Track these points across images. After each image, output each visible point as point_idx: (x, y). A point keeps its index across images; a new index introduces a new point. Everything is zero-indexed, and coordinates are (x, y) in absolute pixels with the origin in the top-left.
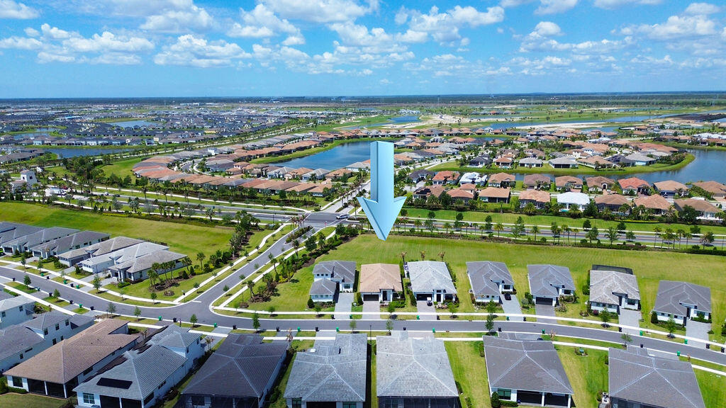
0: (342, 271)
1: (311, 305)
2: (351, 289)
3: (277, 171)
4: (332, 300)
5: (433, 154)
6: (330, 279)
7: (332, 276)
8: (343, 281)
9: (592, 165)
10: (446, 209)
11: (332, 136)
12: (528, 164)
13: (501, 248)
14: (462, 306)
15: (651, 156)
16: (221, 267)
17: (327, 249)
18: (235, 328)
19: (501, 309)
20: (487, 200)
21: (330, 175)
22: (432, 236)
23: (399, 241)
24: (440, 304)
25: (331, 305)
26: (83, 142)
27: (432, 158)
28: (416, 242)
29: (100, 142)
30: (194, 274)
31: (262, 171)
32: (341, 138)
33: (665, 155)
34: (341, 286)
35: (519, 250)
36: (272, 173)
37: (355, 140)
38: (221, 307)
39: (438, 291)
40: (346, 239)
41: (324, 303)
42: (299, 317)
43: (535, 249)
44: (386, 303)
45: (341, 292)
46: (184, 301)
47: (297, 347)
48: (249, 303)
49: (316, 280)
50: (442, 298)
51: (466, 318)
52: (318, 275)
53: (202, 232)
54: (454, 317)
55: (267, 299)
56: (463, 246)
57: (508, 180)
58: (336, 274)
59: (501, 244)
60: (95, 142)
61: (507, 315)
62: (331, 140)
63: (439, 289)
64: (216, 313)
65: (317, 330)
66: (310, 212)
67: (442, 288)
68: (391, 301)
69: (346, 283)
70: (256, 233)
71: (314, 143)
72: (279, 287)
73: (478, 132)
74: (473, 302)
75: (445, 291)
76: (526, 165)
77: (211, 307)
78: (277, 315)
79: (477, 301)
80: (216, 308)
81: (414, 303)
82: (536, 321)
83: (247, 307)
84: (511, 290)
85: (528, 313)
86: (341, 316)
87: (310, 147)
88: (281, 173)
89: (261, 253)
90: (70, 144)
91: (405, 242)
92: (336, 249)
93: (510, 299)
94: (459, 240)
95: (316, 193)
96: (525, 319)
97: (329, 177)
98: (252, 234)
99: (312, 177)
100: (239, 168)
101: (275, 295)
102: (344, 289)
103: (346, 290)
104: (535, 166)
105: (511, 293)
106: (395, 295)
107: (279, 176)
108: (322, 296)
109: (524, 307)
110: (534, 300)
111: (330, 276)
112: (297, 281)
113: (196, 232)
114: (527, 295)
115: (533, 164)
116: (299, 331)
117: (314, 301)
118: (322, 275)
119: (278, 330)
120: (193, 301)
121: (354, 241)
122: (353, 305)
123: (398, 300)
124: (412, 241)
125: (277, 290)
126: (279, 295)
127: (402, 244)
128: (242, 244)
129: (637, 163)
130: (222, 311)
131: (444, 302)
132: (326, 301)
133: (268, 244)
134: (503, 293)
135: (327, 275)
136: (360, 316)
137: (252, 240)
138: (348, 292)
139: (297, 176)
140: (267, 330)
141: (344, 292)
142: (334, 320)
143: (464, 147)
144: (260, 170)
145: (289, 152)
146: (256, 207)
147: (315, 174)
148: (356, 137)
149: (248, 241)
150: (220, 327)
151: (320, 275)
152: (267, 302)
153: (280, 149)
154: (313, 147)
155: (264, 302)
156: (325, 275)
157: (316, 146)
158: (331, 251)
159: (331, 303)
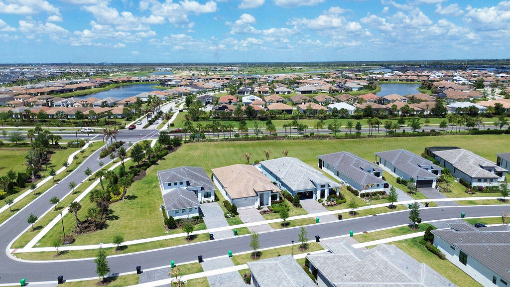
0: (196, 178)
1: (172, 225)
2: (212, 198)
3: (64, 101)
4: (197, 214)
5: (204, 88)
6: (185, 188)
7: (188, 184)
8: (202, 189)
9: (327, 90)
10: (250, 120)
11: (108, 81)
12: (281, 92)
15: (359, 84)
16: (16, 192)
17: (155, 159)
18: (61, 280)
21: (121, 102)
22: (258, 139)
23: (228, 147)
24: (324, 202)
25: (199, 221)
31: (47, 102)
32: (116, 82)
33: (366, 84)
34: (200, 195)
35: (343, 144)
36: (60, 102)
37: (129, 84)
38: (28, 248)
39: (322, 186)
40: (170, 149)
42: (161, 244)
44: (266, 208)
45: (201, 203)
48: (75, 236)
49: (168, 191)
50: (326, 193)
52: (169, 185)
54: (354, 213)
55: (102, 226)
58: (192, 182)
62: (108, 83)
63: (323, 184)
64: (20, 260)
65: (201, 260)
67: (326, 181)
68: (270, 205)
69: (206, 191)
70: (57, 152)
71: (94, 84)
72: (112, 207)
74: (356, 193)
75: (329, 185)
77: (9, 251)
78: (125, 247)
79: (362, 192)
80: (19, 251)
81: (297, 204)
82: (437, 206)
83: (72, 241)
85: (419, 198)
86: (221, 233)
87: (90, 88)
88: (69, 103)
89: (71, 171)
91: (234, 146)
92: (164, 159)
93: (388, 187)
96: (427, 205)
97: (121, 104)
98: (52, 153)
99: (103, 104)
100: (21, 101)
101: (112, 218)
102: (204, 199)
103: (206, 199)
106: (274, 197)
108: (184, 211)
109: (409, 193)
110: (415, 184)
111: (185, 183)
112: (134, 197)
114: (399, 180)
115: (285, 92)
116: (174, 266)
117: (175, 218)
118: (175, 184)
119: (139, 272)
121: (180, 150)
122: (227, 217)
123: (277, 202)
124: (241, 146)
125: (111, 212)
126: (117, 218)
127: (232, 149)
128: (42, 164)
129: (353, 89)
130: (30, 255)
131: (329, 198)
132: (191, 216)
133: (78, 161)
135: (181, 183)
136: (246, 230)
137: (53, 159)
138: (208, 202)
139: (87, 104)
140: (120, 275)
141: (204, 202)
142: (213, 240)
143: (226, 84)
144: (45, 101)
145: (71, 90)
146: (70, 129)
147: (106, 102)
148: (129, 81)
149: (49, 161)
150: (30, 283)
151: (173, 184)
152: (104, 229)
153: (61, 88)
154: (93, 87)
155: (99, 231)
156: (178, 184)
157: (95, 87)
158: (159, 162)
159: (197, 217)
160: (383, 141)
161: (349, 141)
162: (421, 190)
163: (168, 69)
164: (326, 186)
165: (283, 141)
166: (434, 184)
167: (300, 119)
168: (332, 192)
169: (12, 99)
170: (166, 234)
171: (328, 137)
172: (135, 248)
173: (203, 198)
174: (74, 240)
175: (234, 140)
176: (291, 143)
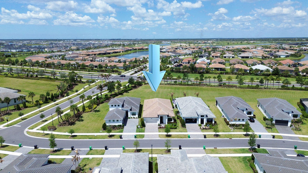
0: (130, 103)
1: (105, 127)
2: (137, 116)
3: (100, 58)
4: (121, 124)
5: (180, 54)
6: (121, 108)
7: (123, 106)
8: (131, 110)
9: (260, 57)
10: (192, 73)
11: (131, 48)
12: (228, 57)
13: (232, 91)
15: (287, 53)
16: (48, 103)
17: (122, 92)
18: (36, 147)
19: (251, 129)
20: (214, 70)
21: (128, 60)
22: (188, 85)
23: (168, 88)
24: (203, 126)
25: (121, 128)
26: (9, 50)
27: (180, 55)
28: (178, 89)
29: (17, 50)
30: (26, 107)
31: (93, 59)
32: (135, 49)
33: (293, 53)
34: (129, 113)
35: (244, 92)
36: (98, 59)
38: (34, 130)
39: (202, 116)
40: (135, 87)
41: (115, 126)
43: (253, 91)
44: (163, 125)
45: (129, 118)
46: (8, 126)
47: (85, 165)
48: (56, 127)
49: (111, 109)
50: (205, 121)
51: (226, 136)
52: (112, 106)
53: (46, 84)
54: (217, 136)
55: (72, 124)
56: (208, 90)
57: (222, 62)
58: (126, 105)
59: (232, 89)
60: (15, 50)
61: (257, 133)
62: (131, 50)
63: (203, 115)
64: (27, 135)
65: (106, 148)
66: (115, 75)
67: (205, 113)
68: (167, 124)
69: (133, 111)
70: (79, 84)
71: (122, 50)
72: (84, 115)
73: (199, 47)
74: (227, 123)
75: (207, 116)
76: (227, 57)
77: (26, 130)
78: (76, 136)
79: (230, 123)
80: (31, 131)
81: (183, 125)
82: (282, 138)
83: (55, 129)
84: (253, 115)
85: (273, 132)
86: (128, 136)
87: (120, 52)
88: (103, 60)
89: (78, 95)
90: (3, 51)
91: (172, 88)
92: (128, 92)
93: (254, 122)
95: (120, 67)
96: (274, 137)
98: (77, 85)
99: (119, 61)
100: (81, 58)
101: (79, 121)
103: (133, 116)
104: (231, 57)
105: (253, 118)
106: (170, 120)
108: (114, 121)
109: (267, 127)
110: (274, 122)
111: (121, 106)
112: (98, 111)
114: (265, 118)
115: (230, 57)
116: (91, 149)
117: (107, 124)
118: (115, 106)
119: (73, 150)
120: (15, 125)
121: (140, 88)
122: (138, 128)
123: (172, 123)
124: (176, 88)
125: (82, 117)
126: (82, 120)
127: (170, 90)
129: (281, 57)
131: (206, 124)
132: (117, 124)
133: (86, 90)
135: (119, 106)
136: (143, 136)
137: (75, 88)
138: (134, 118)
139: (111, 61)
140: (64, 149)
141: (132, 118)
142: (122, 139)
143: (195, 51)
144: (92, 58)
145: (109, 53)
146: (85, 73)
147: (120, 60)
148: (142, 49)
149: (73, 89)
150: (24, 146)
151: (114, 106)
152: (72, 126)
153: (105, 52)
154: (121, 52)
155: (70, 126)
156: (117, 106)
157: (123, 52)
158: (125, 94)
159: (121, 126)
160: (275, 92)
161: (249, 90)
162: (278, 127)
163: (168, 42)
164: (205, 116)
165: (204, 87)
166: (289, 124)
167: (226, 74)
168: (210, 121)
169: (77, 57)
170: (101, 132)
171: (236, 86)
172: (80, 137)
173: (131, 115)
174: (56, 129)
175: (173, 84)
176: (208, 89)
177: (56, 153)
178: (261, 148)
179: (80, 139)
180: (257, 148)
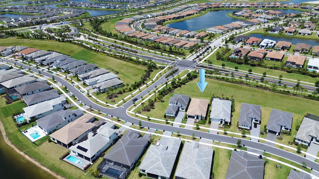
0: (182, 102)
1: (165, 116)
2: (184, 110)
3: (173, 31)
6: (175, 105)
7: (177, 104)
10: (245, 64)
11: (206, 6)
12: (303, 33)
14: (232, 127)
16: (135, 89)
17: (181, 84)
18: (133, 124)
19: (250, 133)
20: (269, 59)
22: (232, 82)
24: (221, 125)
25: (174, 118)
26: (100, 7)
27: (252, 25)
28: (223, 85)
29: (106, 7)
30: (125, 92)
31: (167, 30)
34: (180, 108)
35: (273, 96)
36: (171, 32)
37: (217, 9)
38: (131, 112)
40: (191, 79)
41: (171, 116)
42: (159, 122)
43: (282, 96)
44: (197, 121)
45: (180, 111)
46: (118, 106)
47: (154, 139)
48: (141, 111)
49: (170, 105)
50: (223, 122)
51: (231, 135)
53: (133, 67)
54: (226, 134)
55: (149, 110)
57: (286, 46)
58: (179, 103)
59: (265, 91)
61: (250, 136)
62: (205, 9)
63: (222, 119)
64: (128, 114)
65: (164, 131)
66: (181, 59)
68: (200, 120)
69: (182, 108)
70: (154, 70)
71: (196, 12)
72: (156, 104)
73: (284, 6)
75: (225, 120)
76: (302, 34)
77: (127, 111)
78: (150, 120)
79: (239, 127)
80: (129, 112)
81: (210, 123)
82: (264, 143)
83: (140, 113)
84: (258, 122)
85: (262, 137)
86: (176, 124)
87: (193, 14)
88: (175, 33)
89: (154, 83)
92: (185, 85)
93: (256, 127)
94: (245, 86)
95: (186, 48)
96: (259, 141)
97: (196, 36)
98: (152, 71)
99: (188, 36)
103: (182, 110)
104: (307, 34)
105: (258, 124)
107: (174, 34)
108: (170, 113)
109: (261, 133)
110: (267, 131)
112: (163, 102)
113: (131, 67)
114: (265, 126)
115: (306, 34)
116: (157, 130)
118: (172, 103)
119: (149, 128)
120: (121, 106)
121: (194, 81)
122: (183, 120)
123: (203, 120)
125: (154, 106)
126: (154, 108)
127: (216, 85)
128: (147, 77)
130: (130, 114)
131: (224, 125)
132: (172, 116)
133: (158, 78)
134: (254, 123)
135: (174, 103)
136: (184, 126)
137: (151, 75)
140: (145, 127)
142: (173, 126)
150: (127, 122)
152: (149, 112)
155: (147, 112)
158: (182, 86)
159: (174, 117)
162: (269, 134)
166: (277, 134)
168: (226, 123)
170: (163, 119)
171: (269, 89)
172: (152, 121)
174: (141, 113)
176: (246, 89)
177: (141, 129)
178: (245, 147)
179: (152, 122)
180: (243, 146)
